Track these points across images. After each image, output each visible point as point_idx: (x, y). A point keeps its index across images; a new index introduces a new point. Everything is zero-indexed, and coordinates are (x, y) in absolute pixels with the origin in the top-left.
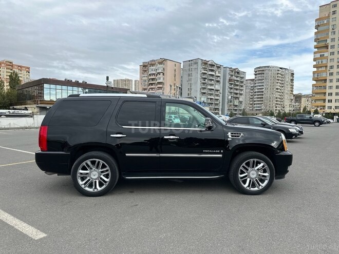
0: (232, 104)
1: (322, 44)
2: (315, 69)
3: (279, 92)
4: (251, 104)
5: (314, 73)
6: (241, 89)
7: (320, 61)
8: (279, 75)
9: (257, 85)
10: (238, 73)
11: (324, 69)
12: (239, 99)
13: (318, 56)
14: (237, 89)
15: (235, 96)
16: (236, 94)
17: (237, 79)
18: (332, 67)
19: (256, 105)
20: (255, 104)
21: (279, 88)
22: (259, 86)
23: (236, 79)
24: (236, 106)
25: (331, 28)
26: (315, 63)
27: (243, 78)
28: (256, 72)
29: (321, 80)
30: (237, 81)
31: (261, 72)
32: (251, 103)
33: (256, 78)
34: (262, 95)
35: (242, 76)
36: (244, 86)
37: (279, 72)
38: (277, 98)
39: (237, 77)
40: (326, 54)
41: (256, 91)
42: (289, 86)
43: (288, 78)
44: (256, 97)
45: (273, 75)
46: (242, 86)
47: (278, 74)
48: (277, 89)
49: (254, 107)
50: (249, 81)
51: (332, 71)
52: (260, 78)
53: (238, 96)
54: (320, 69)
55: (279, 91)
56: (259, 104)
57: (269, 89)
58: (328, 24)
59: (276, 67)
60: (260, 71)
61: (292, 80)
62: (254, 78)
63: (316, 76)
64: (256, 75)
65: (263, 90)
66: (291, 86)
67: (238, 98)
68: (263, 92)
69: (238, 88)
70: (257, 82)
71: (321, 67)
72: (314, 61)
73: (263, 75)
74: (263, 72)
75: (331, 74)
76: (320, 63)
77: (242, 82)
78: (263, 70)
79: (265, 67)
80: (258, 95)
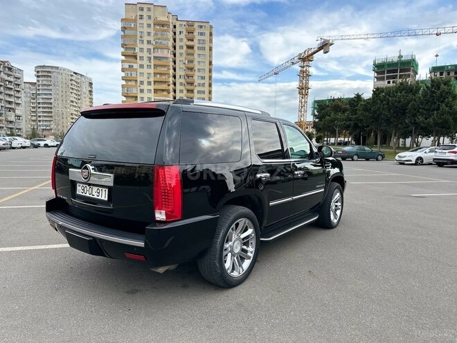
0: (4, 118)
1: (130, 52)
2: (124, 83)
3: (75, 106)
4: (34, 121)
5: (123, 86)
6: (17, 95)
7: (129, 73)
8: (73, 82)
9: (41, 92)
10: (10, 69)
11: (133, 83)
12: (14, 112)
13: (126, 66)
14: (10, 95)
15: (8, 106)
16: (10, 103)
17: (9, 79)
18: (142, 83)
19: (41, 123)
20: (40, 121)
21: (74, 100)
22: (45, 94)
23: (6, 78)
24: (11, 122)
25: (139, 34)
26: (123, 74)
27: (19, 78)
28: (38, 72)
29: (132, 97)
30: (10, 82)
31: (46, 74)
32: (34, 118)
33: (38, 81)
34: (51, 108)
35: (17, 75)
36: (23, 92)
37: (74, 78)
38: (72, 114)
39: (9, 75)
40: (135, 66)
41: (41, 101)
42: (88, 100)
43: (85, 89)
44: (41, 110)
45: (64, 82)
46: (18, 91)
47: (71, 80)
48: (72, 101)
49: (40, 126)
50: (28, 85)
51: (142, 87)
52: (45, 82)
53: (13, 106)
54: (130, 83)
55: (74, 104)
56: (46, 121)
57: (60, 100)
58: (135, 29)
59: (69, 70)
60: (44, 73)
61: (91, 91)
62: (35, 81)
63: (126, 91)
64: (38, 76)
65: (52, 101)
66: (89, 100)
67: (14, 110)
68: (51, 103)
69: (12, 93)
70: (41, 87)
71: (131, 80)
72: (123, 71)
73: (49, 79)
74: (50, 75)
75: (142, 91)
76: (129, 75)
77: (19, 85)
78: (49, 72)
79: (52, 67)
80: (45, 108)
